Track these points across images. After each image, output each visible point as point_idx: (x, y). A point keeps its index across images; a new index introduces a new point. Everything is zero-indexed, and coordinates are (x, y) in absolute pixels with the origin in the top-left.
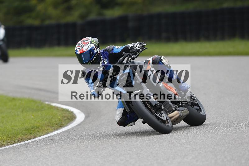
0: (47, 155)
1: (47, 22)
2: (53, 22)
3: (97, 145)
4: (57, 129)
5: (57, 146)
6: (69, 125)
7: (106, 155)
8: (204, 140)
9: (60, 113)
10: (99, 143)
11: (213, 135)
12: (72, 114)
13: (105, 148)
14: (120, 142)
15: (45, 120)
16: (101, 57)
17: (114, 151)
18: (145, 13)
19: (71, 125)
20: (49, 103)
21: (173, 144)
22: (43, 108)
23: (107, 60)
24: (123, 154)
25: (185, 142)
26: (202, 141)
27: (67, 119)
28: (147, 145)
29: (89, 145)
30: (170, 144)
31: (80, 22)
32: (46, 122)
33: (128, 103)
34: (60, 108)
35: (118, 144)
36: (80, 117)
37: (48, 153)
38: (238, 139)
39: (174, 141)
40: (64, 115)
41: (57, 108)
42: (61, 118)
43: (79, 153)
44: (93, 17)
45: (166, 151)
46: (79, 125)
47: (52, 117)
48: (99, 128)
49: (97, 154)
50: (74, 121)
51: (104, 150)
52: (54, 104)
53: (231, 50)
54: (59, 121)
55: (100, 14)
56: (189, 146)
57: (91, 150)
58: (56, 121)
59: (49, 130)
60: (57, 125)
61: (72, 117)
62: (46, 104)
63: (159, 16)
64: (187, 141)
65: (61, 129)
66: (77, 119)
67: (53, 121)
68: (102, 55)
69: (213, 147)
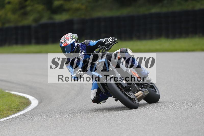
0: (7, 134)
1: (7, 25)
2: (12, 25)
3: (49, 126)
4: (15, 113)
5: (15, 127)
6: (26, 109)
7: (56, 134)
8: (136, 121)
9: (18, 100)
10: (50, 124)
11: (144, 117)
12: (28, 100)
13: (55, 128)
14: (68, 123)
15: (6, 106)
16: (80, 49)
17: (63, 131)
18: (88, 17)
19: (27, 109)
20: (9, 91)
21: (111, 124)
22: (3, 95)
23: (84, 51)
24: (70, 133)
25: (120, 122)
26: (135, 121)
27: (23, 104)
28: (90, 125)
29: (42, 126)
30: (108, 124)
31: (34, 25)
32: (6, 107)
33: (103, 84)
34: (18, 95)
35: (65, 125)
36: (34, 102)
37: (8, 133)
38: (164, 120)
39: (112, 122)
40: (21, 101)
41: (15, 96)
42: (19, 104)
43: (33, 132)
44: (44, 20)
45: (105, 130)
46: (33, 109)
47: (11, 103)
48: (50, 112)
49: (48, 133)
50: (30, 106)
51: (54, 129)
52: (13, 93)
53: (158, 47)
54: (17, 106)
55: (51, 18)
56: (124, 126)
57: (44, 130)
58: (14, 106)
59: (9, 114)
60: (15, 110)
61: (27, 103)
62: (6, 92)
63: (99, 20)
64: (123, 122)
65: (18, 112)
66: (32, 105)
67: (12, 106)
68: (81, 47)
69: (143, 127)
